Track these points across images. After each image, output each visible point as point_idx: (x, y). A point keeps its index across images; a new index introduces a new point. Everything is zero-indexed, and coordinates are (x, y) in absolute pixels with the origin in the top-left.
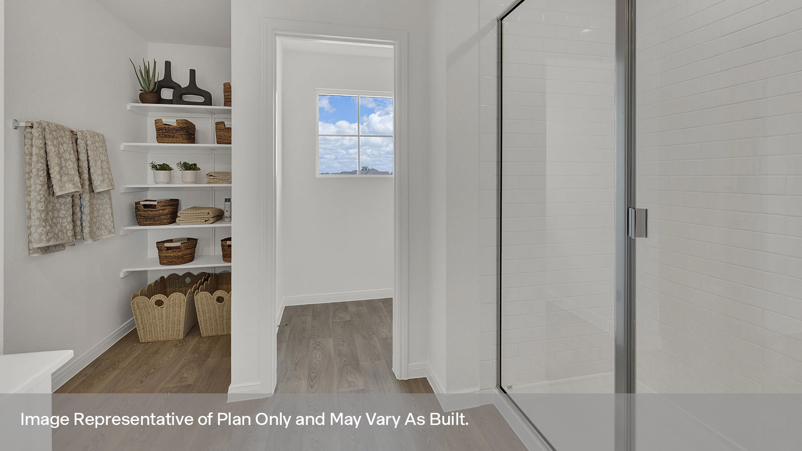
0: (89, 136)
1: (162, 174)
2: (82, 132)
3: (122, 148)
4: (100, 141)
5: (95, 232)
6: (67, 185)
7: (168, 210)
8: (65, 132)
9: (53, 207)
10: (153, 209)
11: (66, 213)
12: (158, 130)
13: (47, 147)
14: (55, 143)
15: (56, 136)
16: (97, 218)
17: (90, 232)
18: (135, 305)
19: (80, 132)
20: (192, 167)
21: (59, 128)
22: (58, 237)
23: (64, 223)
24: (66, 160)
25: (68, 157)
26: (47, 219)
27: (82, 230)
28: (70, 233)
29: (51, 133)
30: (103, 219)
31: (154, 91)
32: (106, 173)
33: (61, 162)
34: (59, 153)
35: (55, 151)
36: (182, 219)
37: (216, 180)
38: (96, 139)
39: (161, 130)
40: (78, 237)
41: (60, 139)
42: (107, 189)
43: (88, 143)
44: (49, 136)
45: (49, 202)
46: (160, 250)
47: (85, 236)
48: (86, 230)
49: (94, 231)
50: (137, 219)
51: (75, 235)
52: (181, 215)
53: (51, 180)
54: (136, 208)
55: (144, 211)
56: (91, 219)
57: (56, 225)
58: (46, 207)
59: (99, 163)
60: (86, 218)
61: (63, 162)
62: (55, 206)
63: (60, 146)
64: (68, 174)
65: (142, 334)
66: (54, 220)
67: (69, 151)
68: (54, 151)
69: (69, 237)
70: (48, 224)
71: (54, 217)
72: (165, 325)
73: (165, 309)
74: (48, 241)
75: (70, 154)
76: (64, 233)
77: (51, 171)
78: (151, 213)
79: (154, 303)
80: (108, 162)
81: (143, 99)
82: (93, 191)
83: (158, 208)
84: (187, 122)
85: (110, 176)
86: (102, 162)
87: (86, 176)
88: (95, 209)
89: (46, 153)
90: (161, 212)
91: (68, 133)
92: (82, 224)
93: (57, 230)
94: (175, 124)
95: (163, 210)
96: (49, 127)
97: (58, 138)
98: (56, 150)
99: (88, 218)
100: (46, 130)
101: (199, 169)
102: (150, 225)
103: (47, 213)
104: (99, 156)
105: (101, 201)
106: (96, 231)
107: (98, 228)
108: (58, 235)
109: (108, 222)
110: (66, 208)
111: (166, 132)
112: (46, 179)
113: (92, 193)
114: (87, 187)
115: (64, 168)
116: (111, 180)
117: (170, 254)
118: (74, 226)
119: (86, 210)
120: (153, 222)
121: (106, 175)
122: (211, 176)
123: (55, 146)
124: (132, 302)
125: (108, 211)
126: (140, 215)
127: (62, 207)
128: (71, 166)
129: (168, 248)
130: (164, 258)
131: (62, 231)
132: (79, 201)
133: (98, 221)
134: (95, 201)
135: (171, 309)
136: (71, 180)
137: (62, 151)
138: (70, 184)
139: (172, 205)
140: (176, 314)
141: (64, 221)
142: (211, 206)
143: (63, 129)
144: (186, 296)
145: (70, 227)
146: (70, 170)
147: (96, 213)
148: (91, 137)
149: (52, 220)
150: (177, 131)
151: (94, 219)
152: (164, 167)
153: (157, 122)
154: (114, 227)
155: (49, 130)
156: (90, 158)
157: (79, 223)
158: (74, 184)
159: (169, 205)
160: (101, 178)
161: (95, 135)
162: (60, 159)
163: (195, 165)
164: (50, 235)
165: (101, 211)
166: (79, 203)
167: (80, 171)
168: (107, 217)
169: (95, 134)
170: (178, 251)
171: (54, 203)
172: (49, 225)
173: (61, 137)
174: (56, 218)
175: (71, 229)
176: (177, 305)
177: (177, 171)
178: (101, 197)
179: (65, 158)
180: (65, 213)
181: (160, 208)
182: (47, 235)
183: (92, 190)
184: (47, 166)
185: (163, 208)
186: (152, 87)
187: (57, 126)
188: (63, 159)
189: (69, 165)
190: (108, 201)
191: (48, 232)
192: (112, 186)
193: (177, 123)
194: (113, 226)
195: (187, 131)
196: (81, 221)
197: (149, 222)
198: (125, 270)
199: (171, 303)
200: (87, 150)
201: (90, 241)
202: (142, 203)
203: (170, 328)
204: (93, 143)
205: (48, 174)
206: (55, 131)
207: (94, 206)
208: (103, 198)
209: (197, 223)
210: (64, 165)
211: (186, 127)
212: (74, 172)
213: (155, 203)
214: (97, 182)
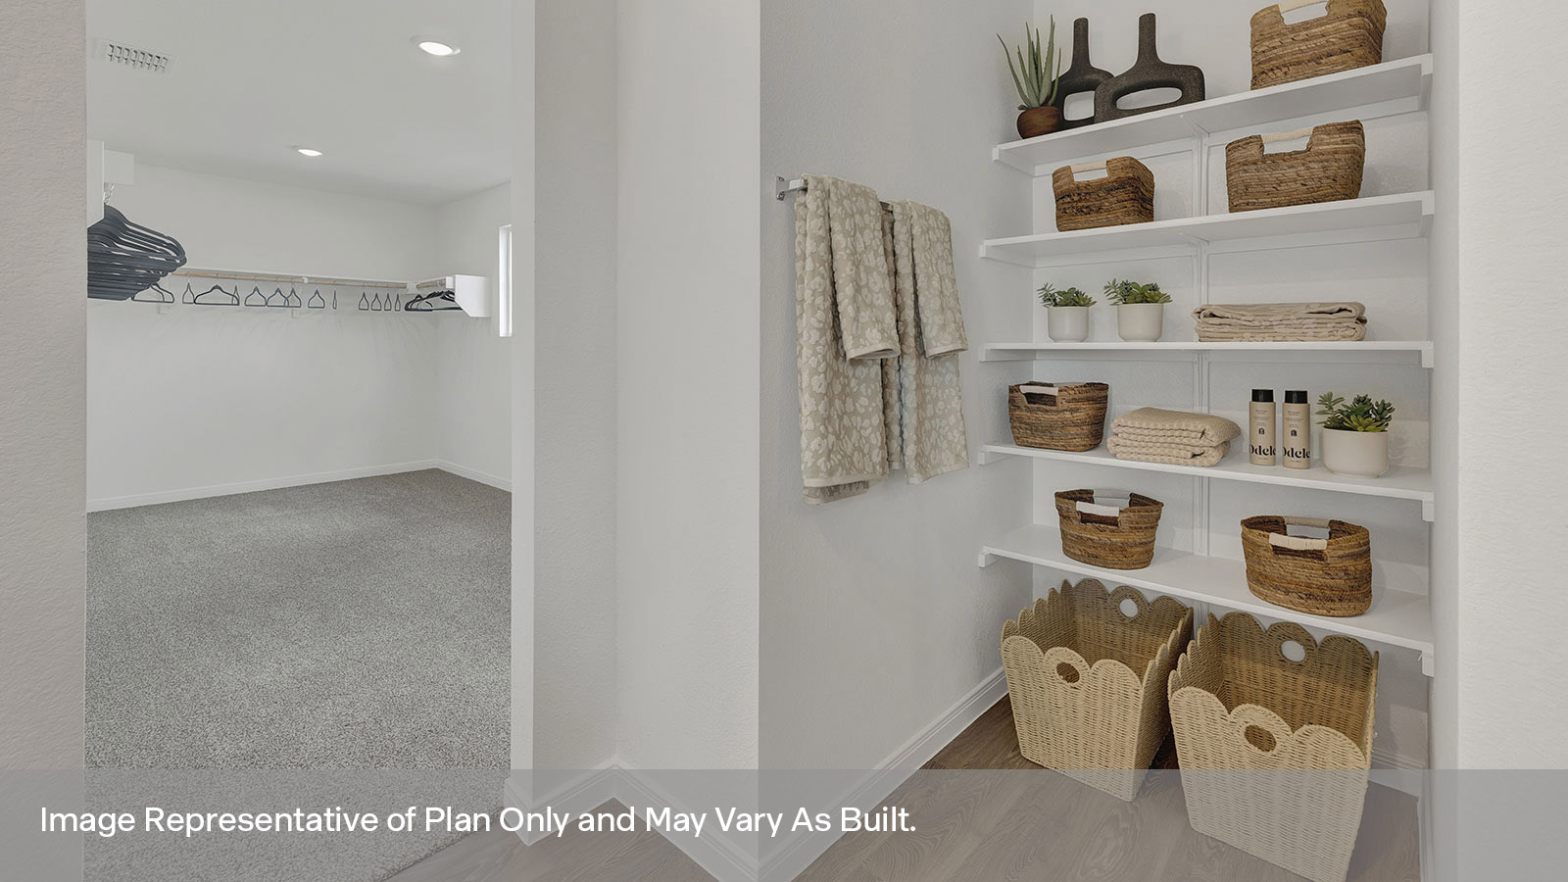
0: (915, 216)
1: (1068, 315)
2: (903, 205)
3: (982, 253)
4: (938, 228)
5: (928, 457)
6: (868, 332)
7: (1085, 412)
8: (867, 202)
9: (844, 387)
10: (1047, 408)
11: (870, 405)
12: (1061, 197)
13: (833, 237)
14: (847, 227)
15: (849, 210)
16: (933, 422)
17: (917, 455)
18: (1011, 655)
19: (899, 204)
20: (1148, 295)
21: (857, 190)
22: (852, 463)
23: (866, 429)
24: (869, 271)
25: (872, 264)
26: (829, 417)
27: (902, 448)
28: (877, 456)
29: (840, 203)
30: (944, 422)
31: (1050, 103)
32: (950, 308)
33: (858, 274)
34: (854, 252)
35: (846, 247)
36: (1122, 442)
37: (1227, 329)
38: (930, 222)
39: (1068, 196)
40: (896, 465)
41: (857, 217)
42: (951, 348)
43: (914, 232)
44: (835, 209)
45: (836, 374)
46: (1064, 517)
47: (907, 463)
48: (910, 450)
49: (927, 453)
50: (1013, 427)
51: (888, 459)
52: (1120, 429)
53: (838, 317)
54: (1012, 401)
55: (1029, 410)
56: (920, 423)
57: (848, 431)
58: (830, 385)
59: (935, 283)
60: (910, 420)
61: (863, 275)
62: (848, 385)
63: (858, 235)
64: (871, 305)
65: (1026, 738)
66: (846, 421)
67: (875, 248)
68: (843, 246)
69: (874, 467)
70: (830, 430)
71: (845, 413)
72: (1081, 741)
73: (1081, 694)
74: (831, 473)
75: (876, 255)
76: (864, 455)
77: (839, 298)
78: (1043, 416)
79: (1055, 666)
80: (954, 281)
81: (1026, 129)
82: (924, 353)
83: (1062, 404)
84: (1133, 164)
85: (958, 315)
86: (941, 279)
87: (909, 314)
88: (928, 398)
89: (831, 253)
90: (1068, 415)
91: (873, 205)
92: (902, 432)
93: (850, 445)
94: (1104, 174)
95: (1072, 411)
96: (837, 187)
97: (853, 215)
98: (849, 244)
99: (914, 421)
100: (832, 195)
101: (1167, 299)
102: (1040, 446)
103: (831, 403)
104: (937, 264)
105: (941, 379)
106: (930, 453)
107: (935, 447)
108: (852, 460)
109: (955, 432)
110: (869, 391)
111: (1080, 200)
112: (830, 315)
113: (922, 358)
114: (911, 341)
115: (865, 291)
116: (960, 327)
117: (1090, 532)
118: (888, 437)
119: (910, 399)
120: (1048, 441)
121: (949, 314)
122: (1214, 316)
123: (846, 234)
124: (1003, 646)
125: (954, 405)
126: (1020, 420)
127: (863, 388)
128: (878, 285)
129: (1086, 518)
130: (1076, 542)
131: (860, 449)
132: (897, 375)
133: (935, 429)
134: (928, 379)
135: (1099, 703)
136: (878, 321)
137: (860, 247)
138: (875, 331)
139: (1094, 400)
140: (1114, 721)
141: (867, 422)
142: (1197, 410)
143: (865, 194)
144: (1141, 677)
145: (876, 439)
146: (876, 296)
147: (930, 406)
148: (920, 216)
149: (841, 418)
150: (1109, 191)
151: (927, 423)
152: (1074, 299)
153: (1057, 176)
154: (966, 447)
155: (836, 194)
156: (918, 271)
157: (896, 429)
158: (882, 331)
159: (1088, 399)
160: (938, 320)
161: (929, 213)
162: (857, 267)
163: (1154, 288)
164: (836, 458)
165: (941, 404)
166: (897, 380)
167: (899, 302)
168: (952, 420)
169: (928, 210)
170: (1113, 531)
171: (847, 377)
172: (834, 433)
173: (861, 213)
174: (850, 415)
175: (879, 444)
176: (1115, 697)
177: (1104, 308)
178: (940, 369)
179: (867, 264)
180: (867, 400)
181: (1066, 405)
182: (829, 459)
183: (921, 351)
184: (833, 284)
185: (1072, 405)
186: (1045, 91)
187: (852, 186)
188: (862, 268)
189: (875, 283)
190: (955, 379)
191: (830, 451)
192: (962, 343)
193: (1109, 170)
194: (963, 442)
195: (1136, 190)
196: (901, 425)
197: (1038, 440)
198: (987, 550)
199: (1100, 685)
200: (913, 249)
201: (916, 479)
202: (1025, 389)
203: (1096, 755)
204: (926, 232)
205: (835, 304)
206: (848, 197)
207: (927, 391)
208: (944, 372)
209: (1166, 459)
210: (863, 283)
211: (1130, 178)
212: (884, 301)
213: (1054, 391)
214: (930, 332)
